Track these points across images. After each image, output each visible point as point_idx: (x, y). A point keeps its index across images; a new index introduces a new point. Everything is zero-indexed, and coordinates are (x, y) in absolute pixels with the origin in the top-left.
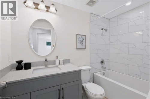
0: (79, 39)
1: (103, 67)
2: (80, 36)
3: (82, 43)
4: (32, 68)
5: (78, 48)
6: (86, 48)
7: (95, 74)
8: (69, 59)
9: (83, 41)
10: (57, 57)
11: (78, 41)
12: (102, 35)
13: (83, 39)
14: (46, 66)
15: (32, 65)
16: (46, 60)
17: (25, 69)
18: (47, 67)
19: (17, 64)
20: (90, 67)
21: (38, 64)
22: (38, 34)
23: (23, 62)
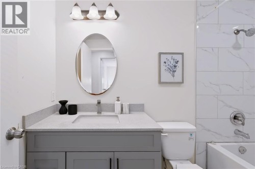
0: (165, 63)
1: (237, 133)
2: (169, 57)
3: (172, 70)
4: (79, 114)
5: (162, 81)
6: (183, 82)
7: (209, 144)
8: (143, 105)
9: (175, 66)
10: (118, 98)
11: (163, 68)
12: (237, 47)
13: (177, 62)
14: (99, 112)
15: (78, 108)
16: (99, 103)
17: (69, 114)
18: (100, 114)
19: (60, 105)
20: (194, 128)
21: (87, 108)
22: (101, 60)
23: (67, 103)
